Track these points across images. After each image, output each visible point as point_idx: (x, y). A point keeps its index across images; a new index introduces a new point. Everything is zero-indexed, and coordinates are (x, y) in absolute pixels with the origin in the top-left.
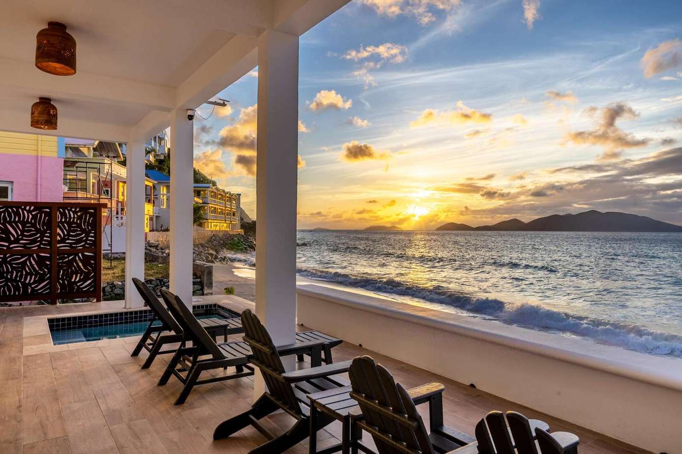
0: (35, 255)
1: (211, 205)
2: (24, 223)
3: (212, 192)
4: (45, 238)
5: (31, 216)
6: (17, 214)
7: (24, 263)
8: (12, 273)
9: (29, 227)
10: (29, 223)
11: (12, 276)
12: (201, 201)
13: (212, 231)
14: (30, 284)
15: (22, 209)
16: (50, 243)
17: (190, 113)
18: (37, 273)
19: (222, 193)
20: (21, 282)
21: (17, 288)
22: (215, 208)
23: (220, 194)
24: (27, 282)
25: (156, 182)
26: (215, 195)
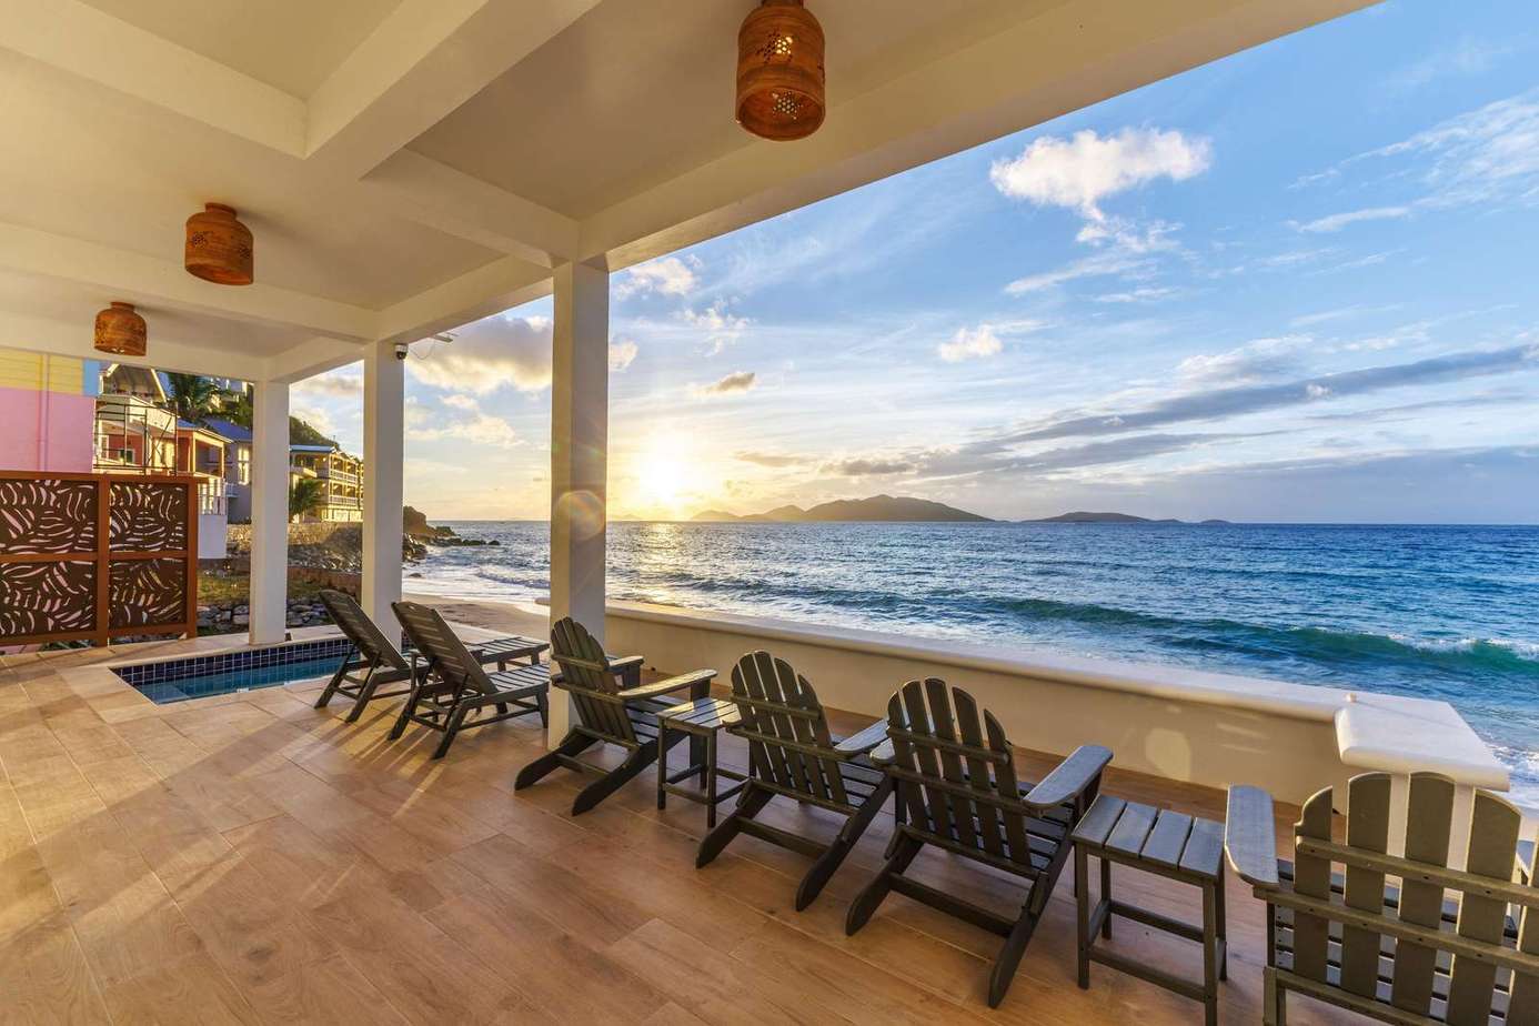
0: (62, 564)
1: (333, 482)
2: (38, 509)
3: (335, 459)
4: (83, 535)
5: (53, 497)
6: (26, 493)
7: (41, 577)
8: (13, 596)
9: (50, 515)
10: (49, 508)
11: (12, 601)
12: (315, 474)
13: (335, 524)
14: (51, 614)
15: (36, 485)
16: (94, 544)
17: (399, 348)
18: (66, 595)
19: (354, 462)
20: (34, 613)
21: (23, 621)
22: (341, 486)
23: (349, 464)
24: (46, 610)
25: (229, 441)
26: (340, 466)
